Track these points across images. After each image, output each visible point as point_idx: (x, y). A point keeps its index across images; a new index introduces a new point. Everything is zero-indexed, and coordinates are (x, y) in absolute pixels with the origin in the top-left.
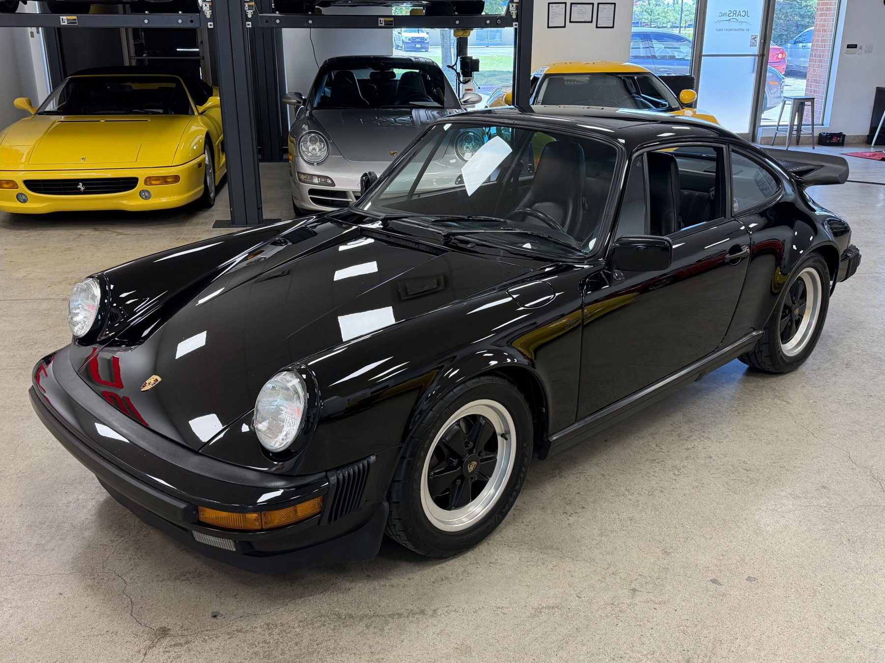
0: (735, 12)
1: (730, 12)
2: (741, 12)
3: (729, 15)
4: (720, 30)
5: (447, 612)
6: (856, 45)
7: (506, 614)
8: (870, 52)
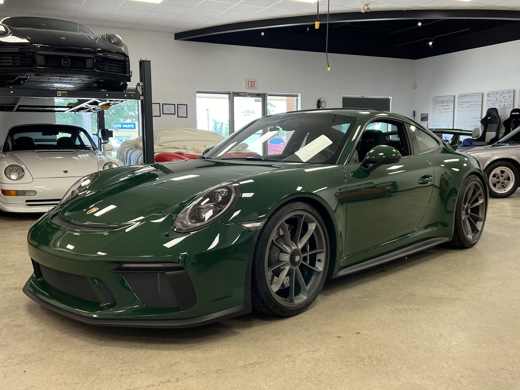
3: (246, 113)
5: (185, 378)
7: (225, 372)
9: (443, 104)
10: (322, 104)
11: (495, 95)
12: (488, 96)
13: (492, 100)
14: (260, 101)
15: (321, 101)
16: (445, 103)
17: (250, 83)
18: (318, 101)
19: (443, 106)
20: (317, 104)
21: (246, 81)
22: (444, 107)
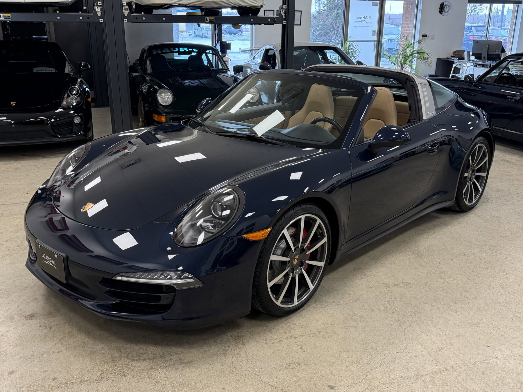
0: (364, 17)
1: (361, 17)
2: (367, 16)
3: (361, 18)
4: (356, 27)
6: (427, 35)
8: (433, 39)
10: (445, 8)
14: (378, 5)
15: (444, 4)
18: (441, 5)
20: (440, 8)
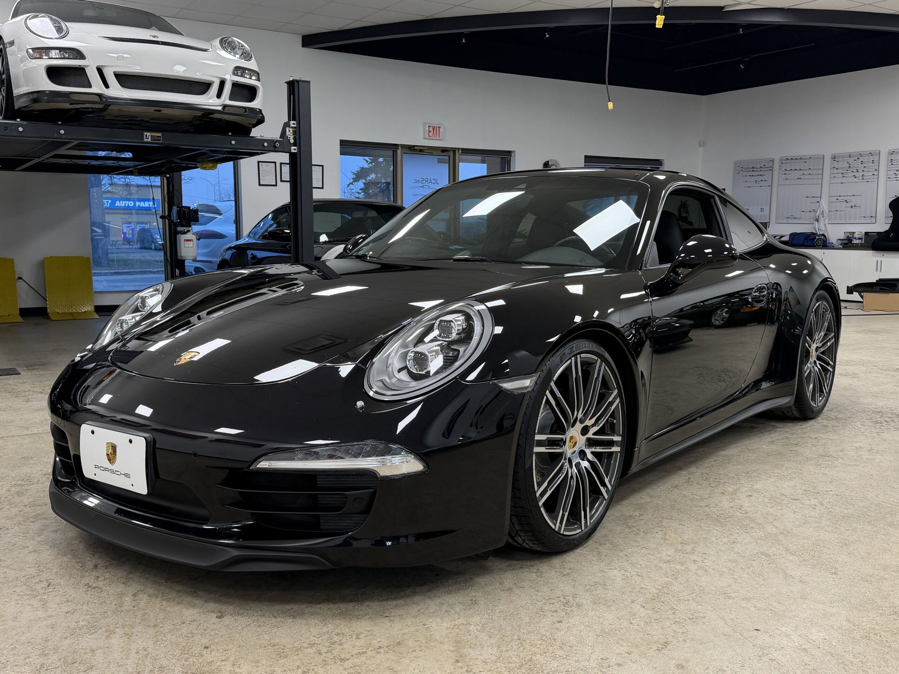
0: (426, 180)
2: (432, 179)
9: (754, 173)
11: (846, 159)
12: (834, 160)
13: (840, 167)
16: (758, 171)
17: (431, 129)
19: (753, 176)
21: (424, 127)
22: (754, 179)
